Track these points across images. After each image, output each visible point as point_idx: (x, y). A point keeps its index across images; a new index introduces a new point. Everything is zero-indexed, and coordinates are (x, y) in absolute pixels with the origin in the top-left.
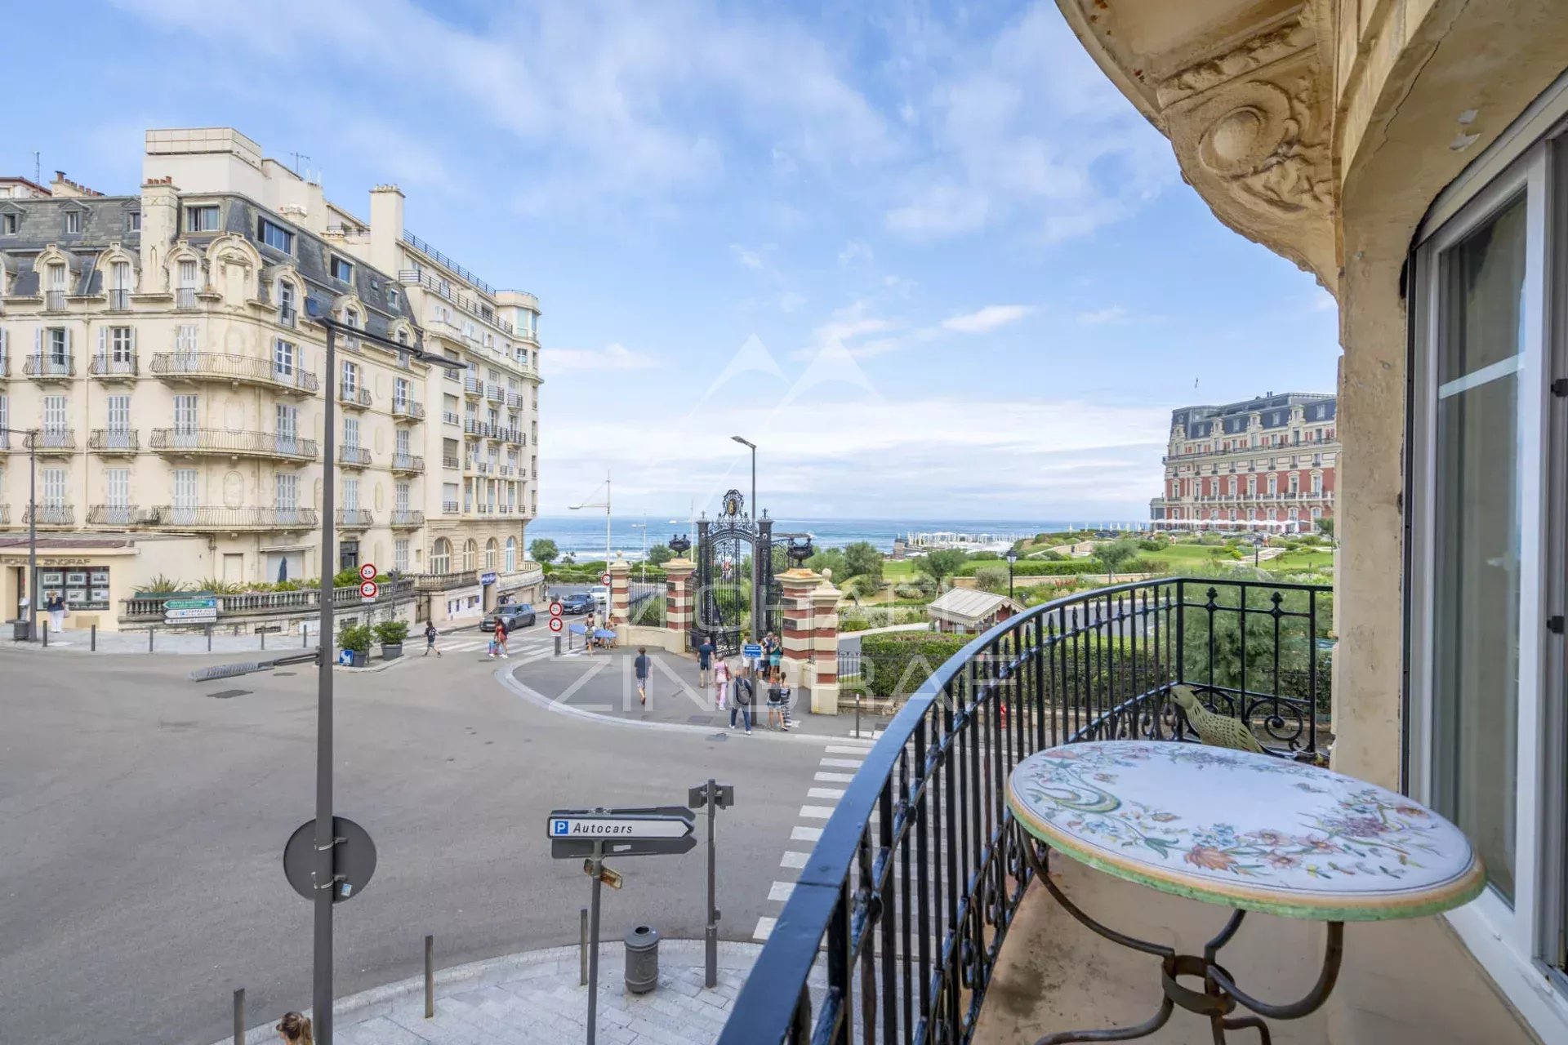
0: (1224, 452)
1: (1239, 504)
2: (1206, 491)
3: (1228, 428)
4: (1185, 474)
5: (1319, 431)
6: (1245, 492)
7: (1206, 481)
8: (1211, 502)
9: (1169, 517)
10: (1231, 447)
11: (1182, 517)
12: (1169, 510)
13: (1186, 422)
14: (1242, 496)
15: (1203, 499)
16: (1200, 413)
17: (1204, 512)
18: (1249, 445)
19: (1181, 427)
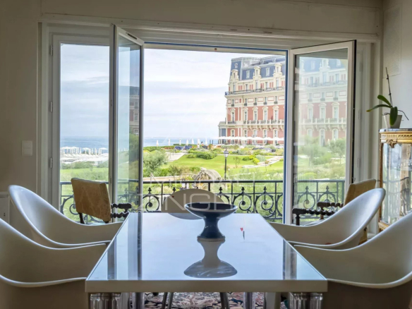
0: (261, 90)
1: (268, 126)
2: (250, 117)
3: (263, 74)
4: (239, 105)
5: (312, 78)
6: (272, 118)
7: (250, 110)
8: (253, 125)
9: (229, 135)
10: (265, 87)
11: (236, 135)
12: (229, 130)
13: (239, 69)
14: (270, 121)
15: (248, 123)
16: (248, 62)
17: (249, 132)
18: (275, 86)
19: (236, 71)
